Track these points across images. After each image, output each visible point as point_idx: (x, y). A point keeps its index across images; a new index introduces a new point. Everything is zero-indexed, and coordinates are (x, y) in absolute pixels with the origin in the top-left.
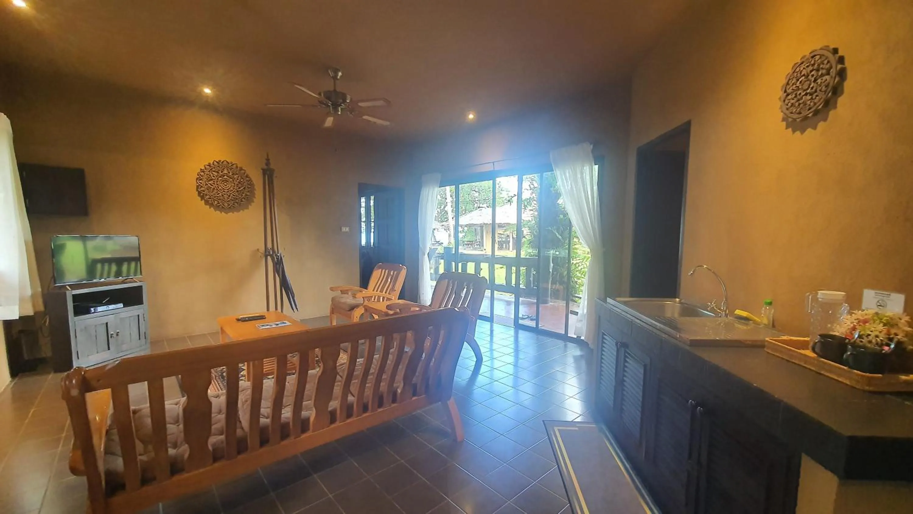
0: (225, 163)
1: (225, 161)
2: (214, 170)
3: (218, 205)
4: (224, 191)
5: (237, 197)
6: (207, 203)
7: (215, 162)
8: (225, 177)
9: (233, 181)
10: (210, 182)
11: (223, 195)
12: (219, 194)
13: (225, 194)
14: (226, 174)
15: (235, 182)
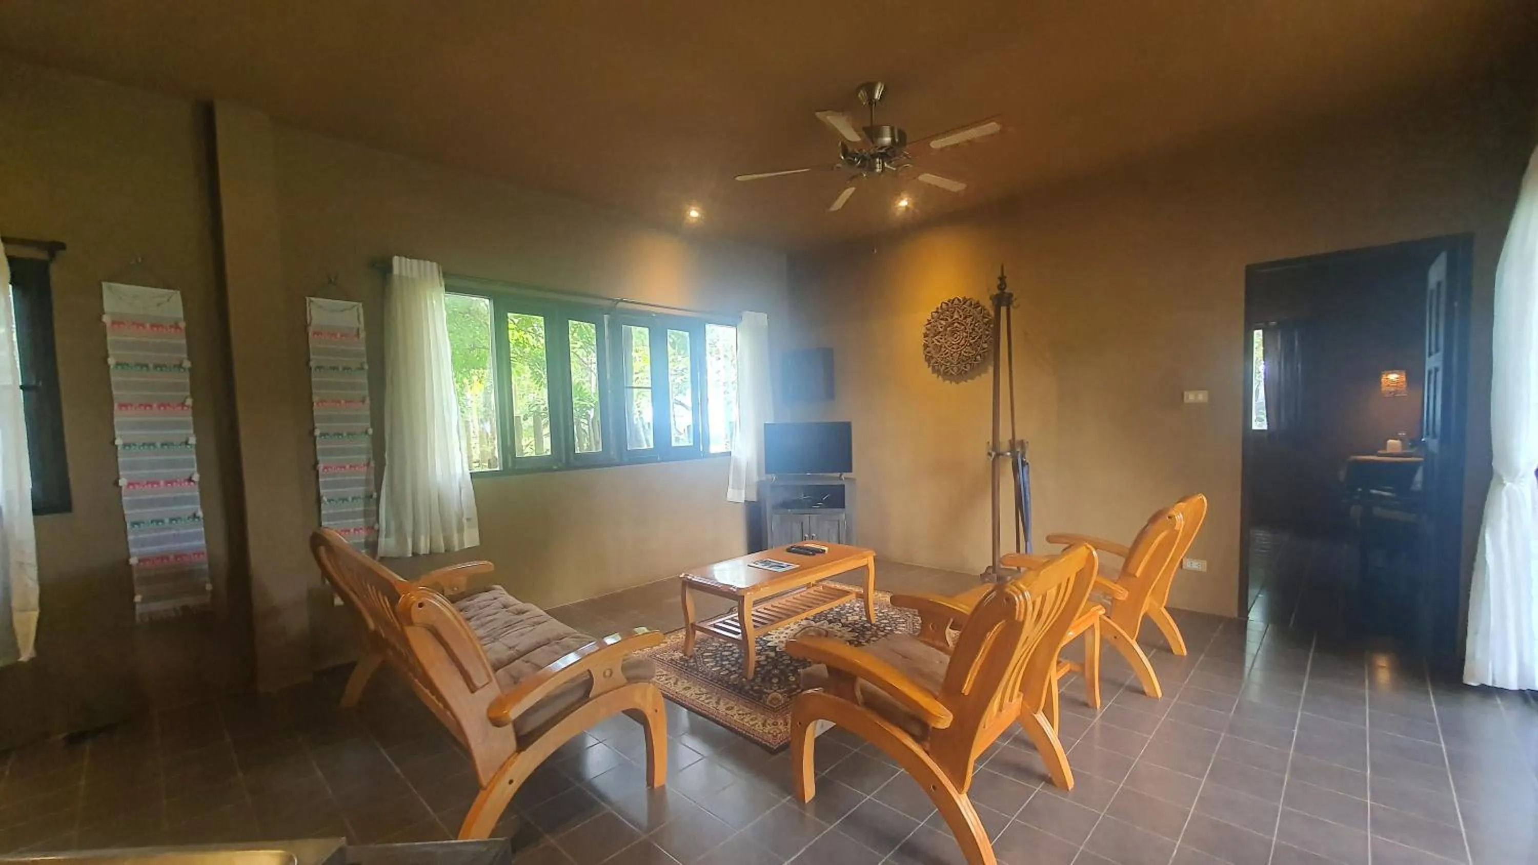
0: (956, 302)
1: (956, 299)
2: (942, 317)
3: (946, 371)
4: (953, 348)
5: (970, 355)
6: (935, 370)
7: (944, 305)
8: (956, 324)
9: (965, 328)
10: (936, 338)
11: (952, 355)
12: (947, 353)
13: (954, 352)
14: (957, 319)
15: (968, 330)
